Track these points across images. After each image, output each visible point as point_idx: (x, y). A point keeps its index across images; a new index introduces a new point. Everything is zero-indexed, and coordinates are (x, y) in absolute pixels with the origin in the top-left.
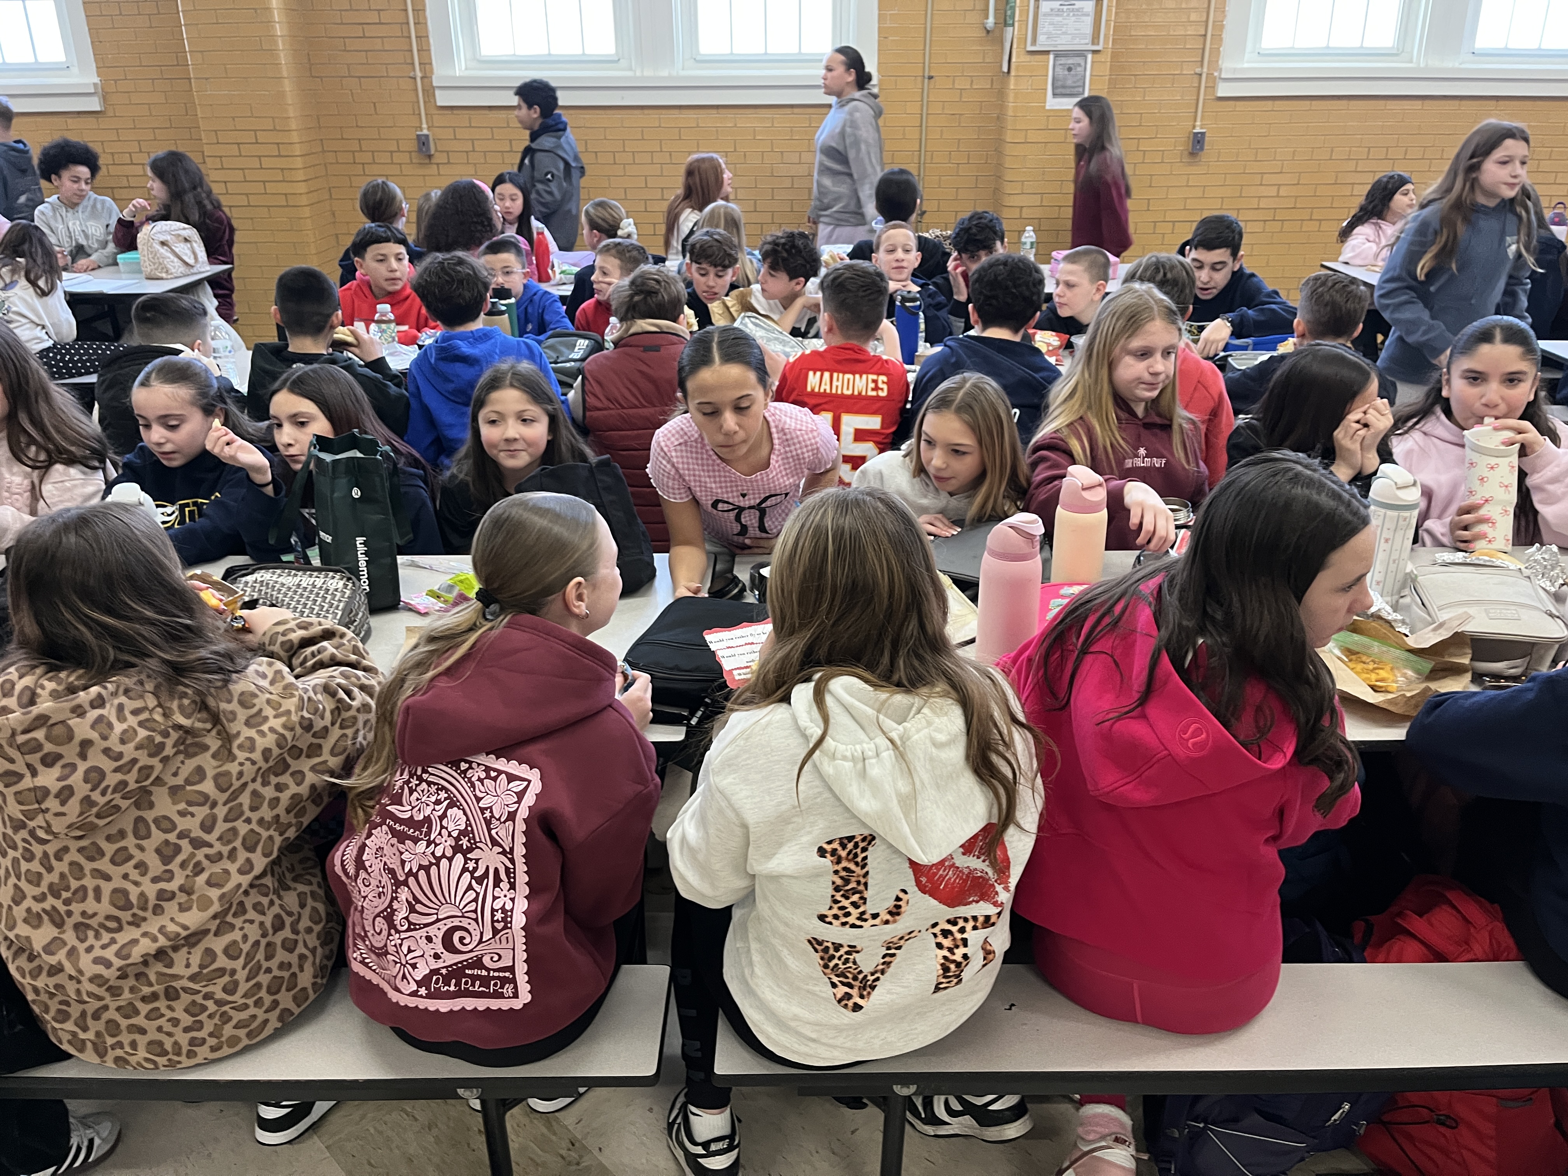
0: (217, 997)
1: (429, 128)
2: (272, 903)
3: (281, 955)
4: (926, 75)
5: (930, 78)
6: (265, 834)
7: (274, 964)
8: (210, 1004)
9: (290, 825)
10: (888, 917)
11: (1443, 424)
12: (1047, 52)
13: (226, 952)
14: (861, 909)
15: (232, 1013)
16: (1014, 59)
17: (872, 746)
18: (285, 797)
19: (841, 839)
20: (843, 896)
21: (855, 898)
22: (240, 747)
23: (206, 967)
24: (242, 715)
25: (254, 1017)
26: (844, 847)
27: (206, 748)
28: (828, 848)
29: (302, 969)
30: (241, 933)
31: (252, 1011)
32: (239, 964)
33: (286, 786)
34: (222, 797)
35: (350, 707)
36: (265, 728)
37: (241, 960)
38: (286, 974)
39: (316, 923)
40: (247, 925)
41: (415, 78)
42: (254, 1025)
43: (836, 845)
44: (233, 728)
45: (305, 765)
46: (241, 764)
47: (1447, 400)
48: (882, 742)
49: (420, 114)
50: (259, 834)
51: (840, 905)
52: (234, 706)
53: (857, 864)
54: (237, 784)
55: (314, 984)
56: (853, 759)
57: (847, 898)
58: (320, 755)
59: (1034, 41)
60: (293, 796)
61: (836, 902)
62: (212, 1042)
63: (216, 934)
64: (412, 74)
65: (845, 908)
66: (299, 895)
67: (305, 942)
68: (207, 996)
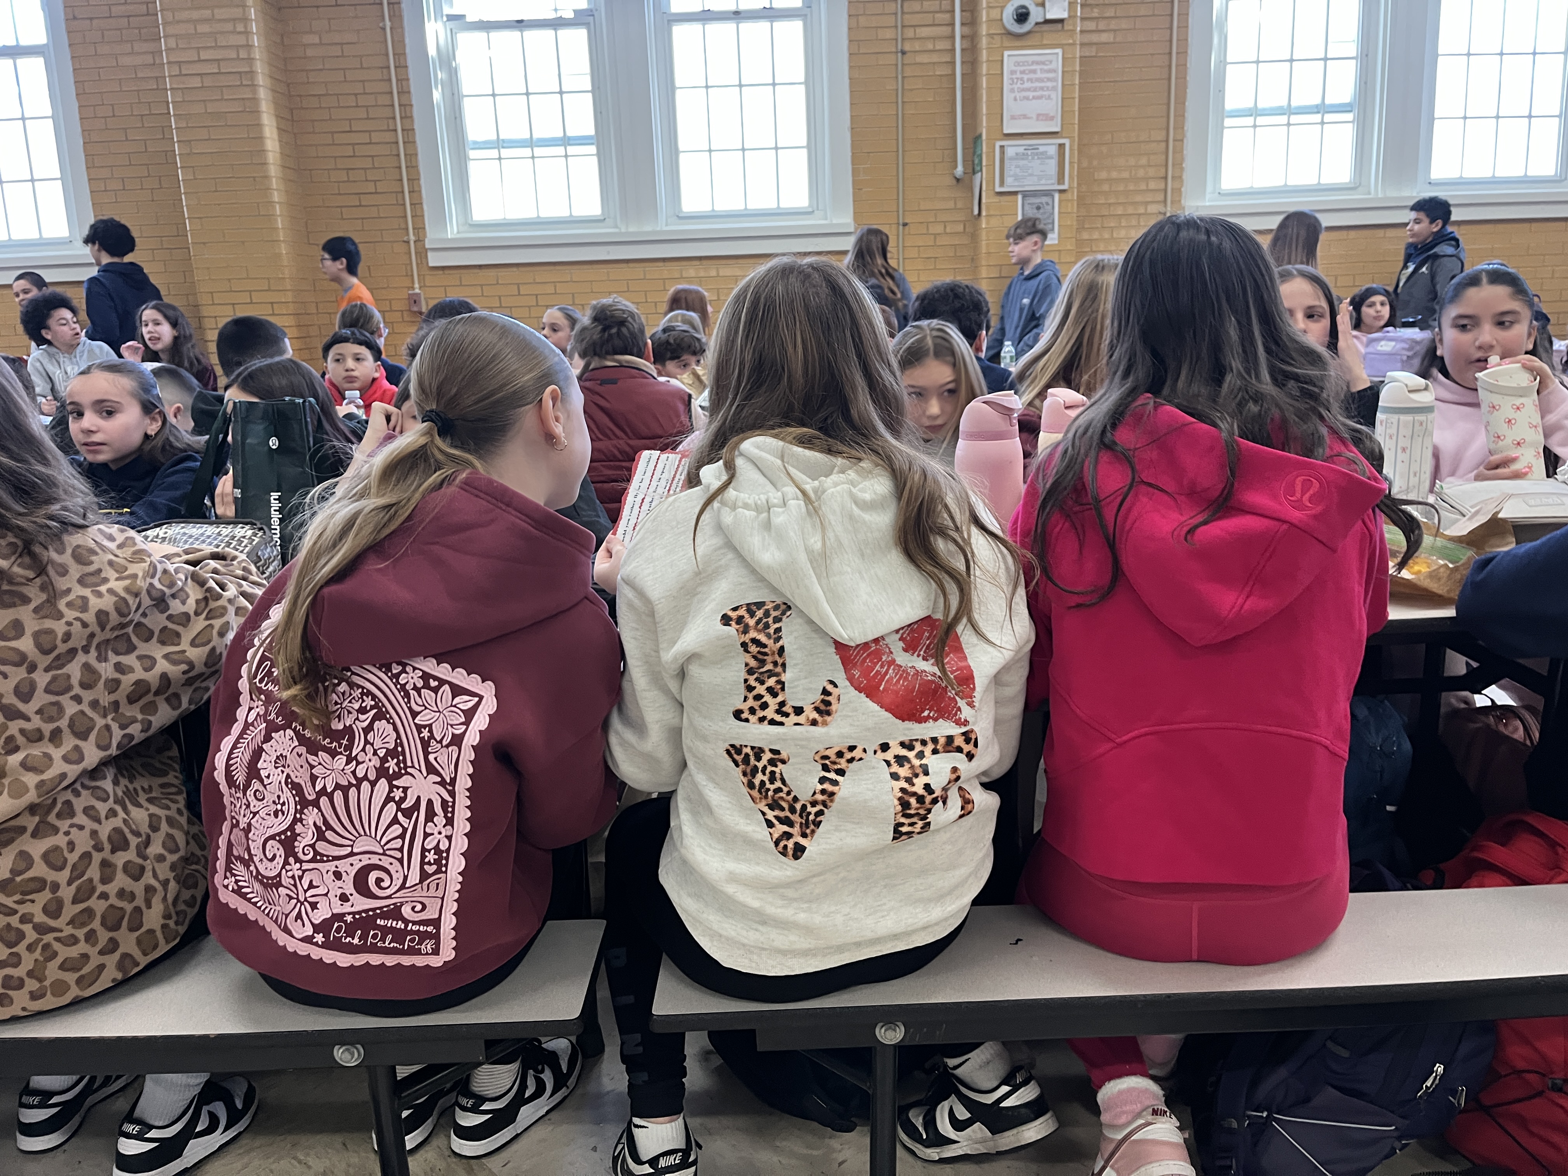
0: (36, 920)
1: (420, 288)
2: (112, 813)
3: (121, 880)
4: (901, 222)
5: (905, 225)
6: (100, 722)
7: (112, 889)
8: (27, 928)
9: (134, 721)
10: (815, 715)
11: (1441, 384)
12: (1015, 193)
13: (45, 856)
14: (780, 698)
15: (57, 946)
16: (984, 200)
17: (780, 494)
18: (128, 680)
19: (748, 605)
20: (756, 679)
21: (771, 682)
22: (69, 605)
23: (20, 873)
24: (75, 571)
25: (85, 957)
26: (752, 614)
27: (26, 600)
28: (734, 615)
29: (149, 906)
30: (67, 839)
31: (82, 947)
32: (63, 877)
33: (131, 670)
34: (44, 661)
35: (219, 597)
36: (103, 589)
37: (66, 873)
38: (128, 907)
39: (171, 852)
40: (74, 830)
41: (408, 242)
42: (86, 970)
43: (742, 612)
44: (61, 583)
45: (158, 652)
46: (69, 624)
47: (1442, 358)
48: (790, 490)
49: (412, 275)
50: (91, 719)
51: (755, 692)
52: (66, 558)
53: (769, 636)
54: (62, 648)
55: (164, 927)
56: (757, 509)
57: (762, 683)
58: (179, 644)
59: (1002, 183)
60: (138, 683)
61: (750, 689)
62: (32, 985)
63: (34, 835)
64: (405, 239)
65: (762, 697)
66: (151, 816)
67: (154, 870)
68: (24, 919)
